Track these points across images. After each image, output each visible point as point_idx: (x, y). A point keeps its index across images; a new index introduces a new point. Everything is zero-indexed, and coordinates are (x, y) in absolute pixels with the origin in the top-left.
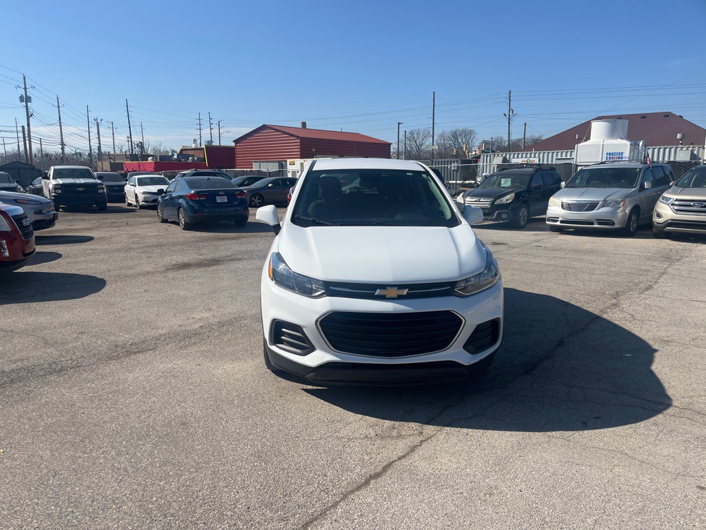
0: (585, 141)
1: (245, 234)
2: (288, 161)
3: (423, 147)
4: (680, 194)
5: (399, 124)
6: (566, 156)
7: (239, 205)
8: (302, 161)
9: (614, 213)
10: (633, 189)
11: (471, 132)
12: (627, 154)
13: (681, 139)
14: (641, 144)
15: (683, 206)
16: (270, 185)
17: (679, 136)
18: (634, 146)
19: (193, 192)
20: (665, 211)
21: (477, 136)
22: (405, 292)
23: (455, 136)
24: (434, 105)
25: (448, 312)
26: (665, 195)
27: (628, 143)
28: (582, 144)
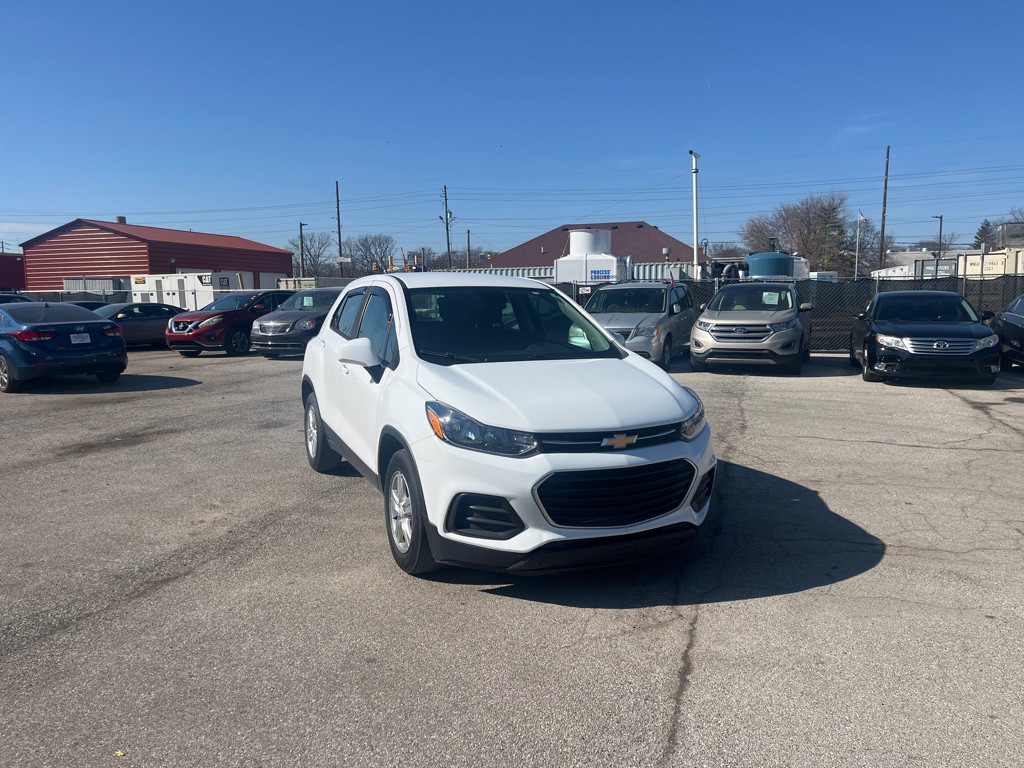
0: (565, 255)
1: (132, 394)
2: (133, 278)
3: (321, 259)
4: (718, 318)
5: (301, 225)
6: (540, 274)
7: (109, 348)
8: (158, 277)
9: (648, 343)
10: (664, 314)
11: (388, 240)
12: (614, 272)
13: (667, 255)
14: (628, 260)
15: (723, 333)
16: (120, 316)
17: (665, 251)
18: (621, 262)
19: (25, 328)
20: (705, 339)
21: (397, 246)
22: (635, 439)
23: (365, 243)
24: (338, 201)
25: (682, 461)
26: (702, 319)
27: (614, 259)
28: (561, 259)
